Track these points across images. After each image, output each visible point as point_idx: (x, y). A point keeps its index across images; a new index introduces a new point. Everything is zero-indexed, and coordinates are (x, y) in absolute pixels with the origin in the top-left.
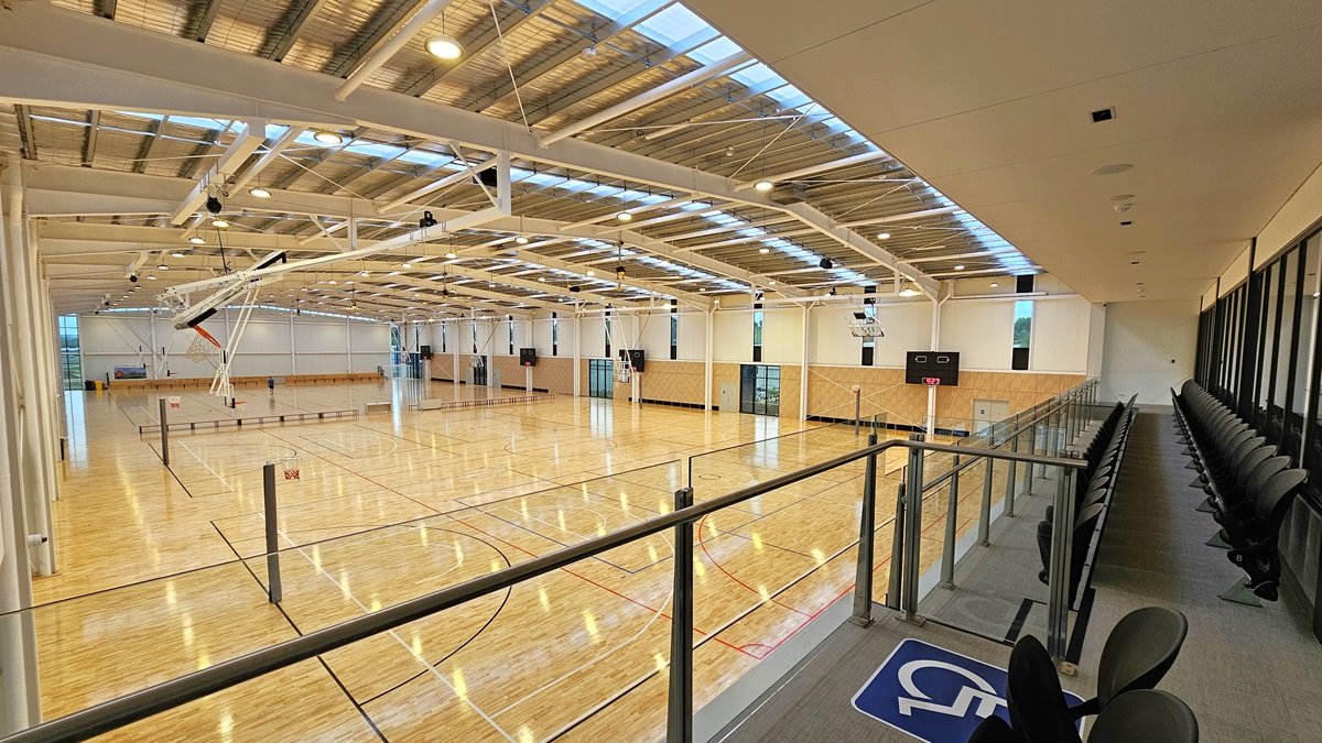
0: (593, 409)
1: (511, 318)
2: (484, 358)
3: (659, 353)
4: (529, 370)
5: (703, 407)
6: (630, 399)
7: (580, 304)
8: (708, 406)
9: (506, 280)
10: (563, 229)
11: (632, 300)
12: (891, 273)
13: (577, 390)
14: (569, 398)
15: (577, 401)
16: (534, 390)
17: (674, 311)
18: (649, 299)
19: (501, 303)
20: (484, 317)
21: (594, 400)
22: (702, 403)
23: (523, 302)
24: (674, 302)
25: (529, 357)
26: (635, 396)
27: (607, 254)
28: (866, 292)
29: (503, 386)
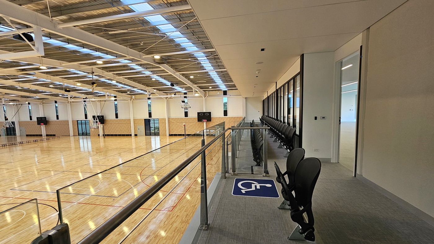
0: (81, 141)
1: (29, 104)
2: (13, 123)
3: (110, 116)
4: (43, 127)
5: (131, 135)
6: (99, 135)
7: (71, 97)
8: (133, 134)
9: (27, 86)
10: (64, 65)
11: (96, 96)
12: (192, 89)
13: (71, 133)
14: (68, 137)
15: (72, 138)
16: (47, 135)
17: (115, 100)
18: (105, 96)
19: (22, 97)
20: (11, 103)
21: (81, 137)
22: (130, 134)
23: (38, 96)
24: (115, 97)
25: (42, 121)
26: (101, 133)
27: (85, 77)
28: (184, 94)
29: (27, 135)
